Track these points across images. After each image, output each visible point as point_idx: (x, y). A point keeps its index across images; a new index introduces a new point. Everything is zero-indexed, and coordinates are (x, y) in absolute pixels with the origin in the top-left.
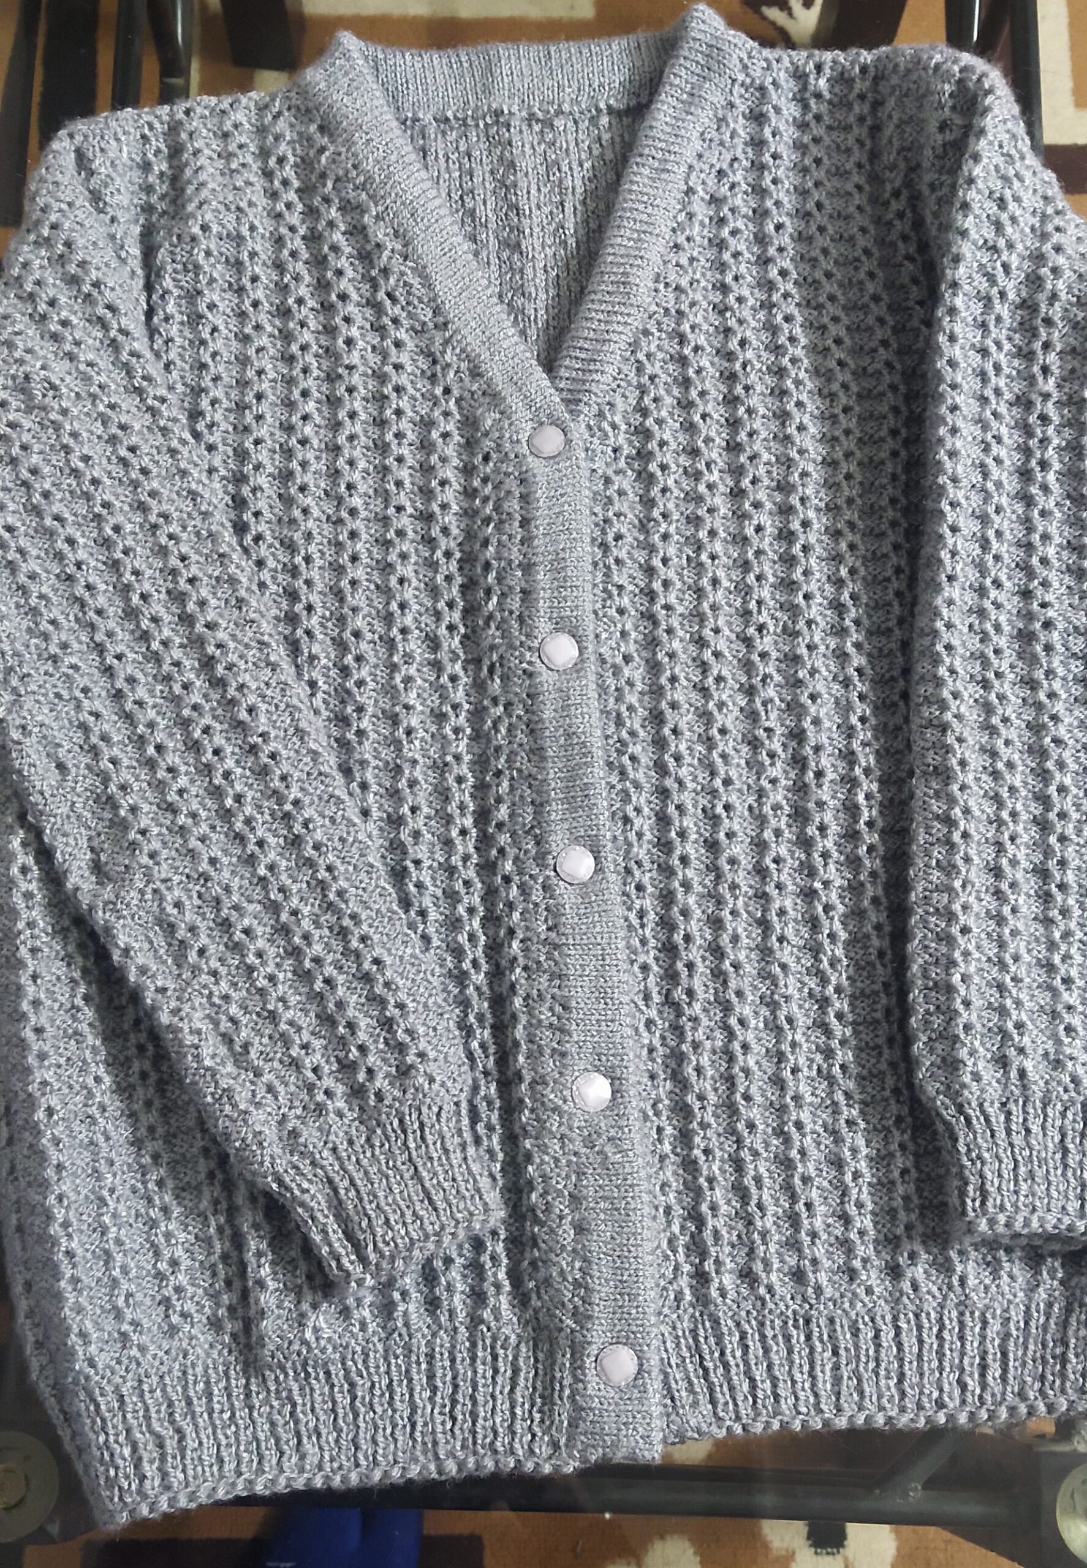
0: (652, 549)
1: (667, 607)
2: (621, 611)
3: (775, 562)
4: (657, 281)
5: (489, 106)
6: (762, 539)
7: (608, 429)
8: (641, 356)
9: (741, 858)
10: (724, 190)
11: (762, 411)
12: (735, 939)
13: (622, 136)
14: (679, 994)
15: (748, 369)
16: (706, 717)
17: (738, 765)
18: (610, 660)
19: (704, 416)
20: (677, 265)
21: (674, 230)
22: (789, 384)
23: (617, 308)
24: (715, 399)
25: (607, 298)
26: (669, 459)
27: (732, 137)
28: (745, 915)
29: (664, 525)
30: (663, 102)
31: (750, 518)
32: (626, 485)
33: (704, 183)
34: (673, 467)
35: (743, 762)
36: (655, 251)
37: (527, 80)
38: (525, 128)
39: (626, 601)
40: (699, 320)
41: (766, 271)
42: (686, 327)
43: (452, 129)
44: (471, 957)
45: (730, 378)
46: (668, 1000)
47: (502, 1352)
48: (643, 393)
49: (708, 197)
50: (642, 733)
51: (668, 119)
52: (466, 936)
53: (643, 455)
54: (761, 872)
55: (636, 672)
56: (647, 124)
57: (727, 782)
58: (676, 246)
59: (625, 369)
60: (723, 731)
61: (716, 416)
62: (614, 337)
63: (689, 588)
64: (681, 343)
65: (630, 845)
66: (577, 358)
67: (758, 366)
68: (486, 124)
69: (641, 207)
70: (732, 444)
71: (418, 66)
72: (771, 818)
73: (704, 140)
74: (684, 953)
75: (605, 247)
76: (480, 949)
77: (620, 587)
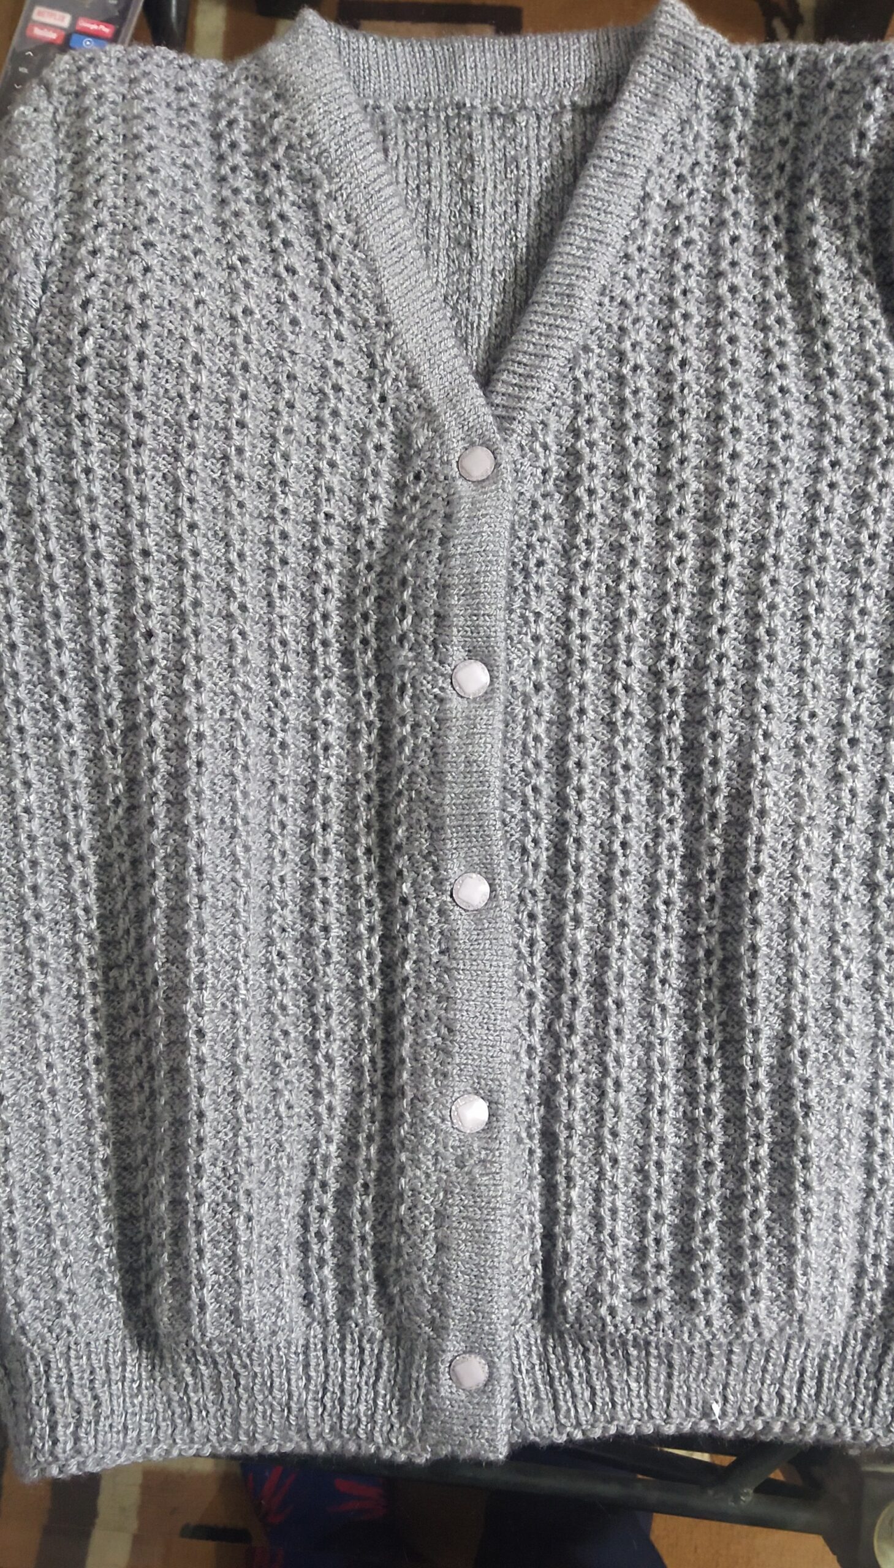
0: (571, 578)
1: (583, 637)
2: (536, 638)
3: (694, 595)
4: (602, 294)
5: (452, 97)
6: (682, 571)
7: (540, 450)
8: (579, 374)
9: (632, 897)
10: (683, 196)
11: (695, 436)
12: (620, 977)
13: (584, 134)
14: (560, 1027)
15: (686, 391)
16: (610, 751)
17: (639, 802)
18: (520, 688)
19: (636, 440)
20: (625, 277)
21: (626, 238)
22: (726, 408)
23: (559, 322)
24: (650, 422)
25: (550, 310)
26: (597, 483)
27: (695, 140)
28: (631, 954)
29: (585, 553)
30: (626, 102)
31: (673, 549)
32: (552, 510)
33: (662, 188)
34: (601, 492)
35: (643, 799)
36: (604, 260)
37: (490, 73)
38: (486, 122)
39: (542, 629)
40: (642, 336)
41: (716, 287)
42: (627, 345)
43: (412, 119)
44: (367, 974)
45: (667, 399)
46: (549, 1030)
47: (368, 1346)
48: (577, 412)
49: (664, 204)
50: (546, 765)
51: (630, 120)
52: (364, 953)
53: (572, 479)
54: (651, 912)
55: (546, 702)
56: (608, 124)
57: (627, 819)
58: (626, 256)
59: (562, 386)
60: (626, 767)
61: (648, 440)
62: (554, 353)
63: (606, 618)
64: (621, 361)
65: (526, 875)
66: (515, 373)
67: (696, 388)
68: (447, 117)
69: (594, 214)
70: (662, 470)
71: (381, 52)
72: (665, 859)
73: (666, 143)
74: (569, 988)
75: (554, 255)
76: (377, 967)
77: (538, 615)
